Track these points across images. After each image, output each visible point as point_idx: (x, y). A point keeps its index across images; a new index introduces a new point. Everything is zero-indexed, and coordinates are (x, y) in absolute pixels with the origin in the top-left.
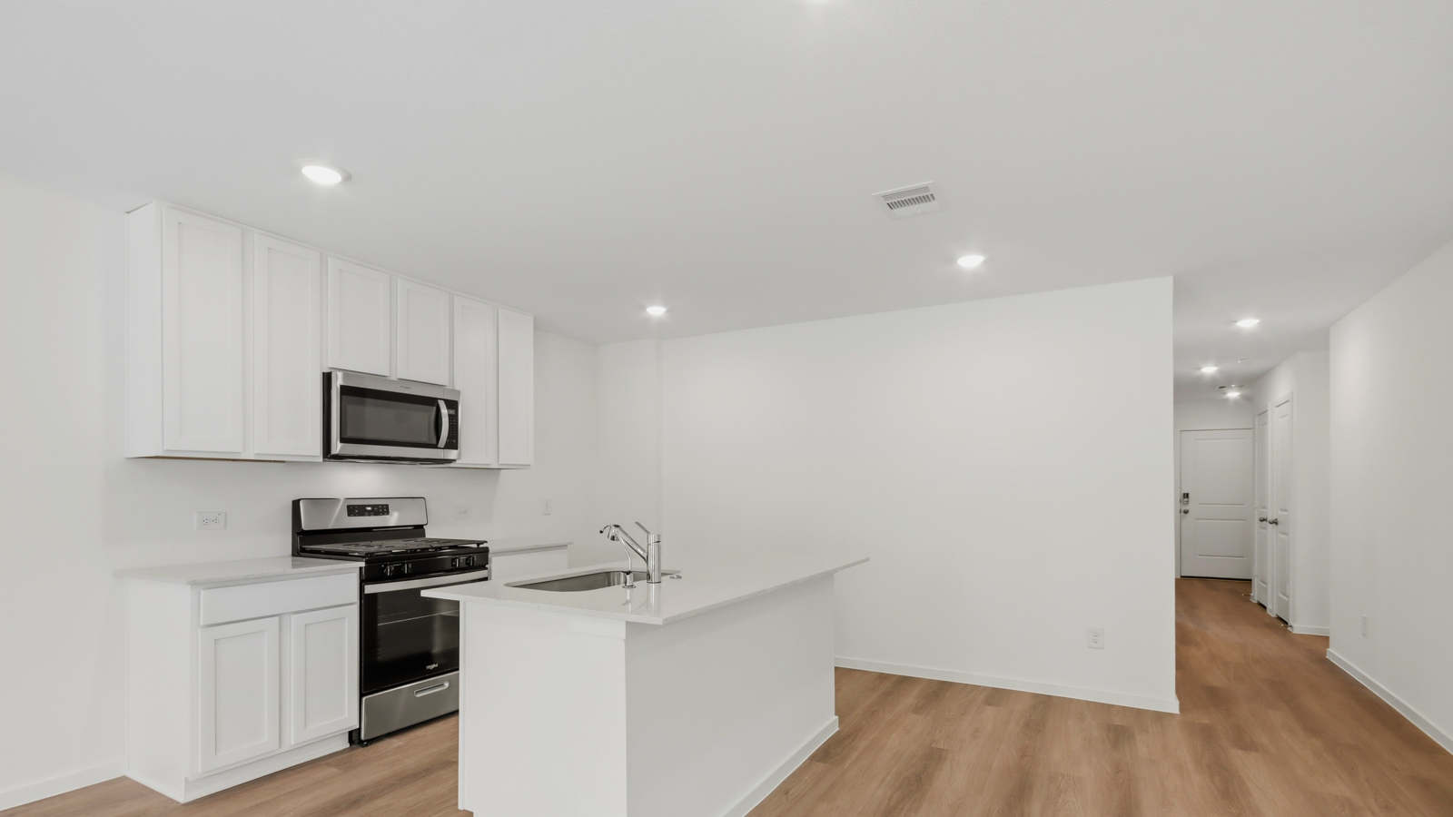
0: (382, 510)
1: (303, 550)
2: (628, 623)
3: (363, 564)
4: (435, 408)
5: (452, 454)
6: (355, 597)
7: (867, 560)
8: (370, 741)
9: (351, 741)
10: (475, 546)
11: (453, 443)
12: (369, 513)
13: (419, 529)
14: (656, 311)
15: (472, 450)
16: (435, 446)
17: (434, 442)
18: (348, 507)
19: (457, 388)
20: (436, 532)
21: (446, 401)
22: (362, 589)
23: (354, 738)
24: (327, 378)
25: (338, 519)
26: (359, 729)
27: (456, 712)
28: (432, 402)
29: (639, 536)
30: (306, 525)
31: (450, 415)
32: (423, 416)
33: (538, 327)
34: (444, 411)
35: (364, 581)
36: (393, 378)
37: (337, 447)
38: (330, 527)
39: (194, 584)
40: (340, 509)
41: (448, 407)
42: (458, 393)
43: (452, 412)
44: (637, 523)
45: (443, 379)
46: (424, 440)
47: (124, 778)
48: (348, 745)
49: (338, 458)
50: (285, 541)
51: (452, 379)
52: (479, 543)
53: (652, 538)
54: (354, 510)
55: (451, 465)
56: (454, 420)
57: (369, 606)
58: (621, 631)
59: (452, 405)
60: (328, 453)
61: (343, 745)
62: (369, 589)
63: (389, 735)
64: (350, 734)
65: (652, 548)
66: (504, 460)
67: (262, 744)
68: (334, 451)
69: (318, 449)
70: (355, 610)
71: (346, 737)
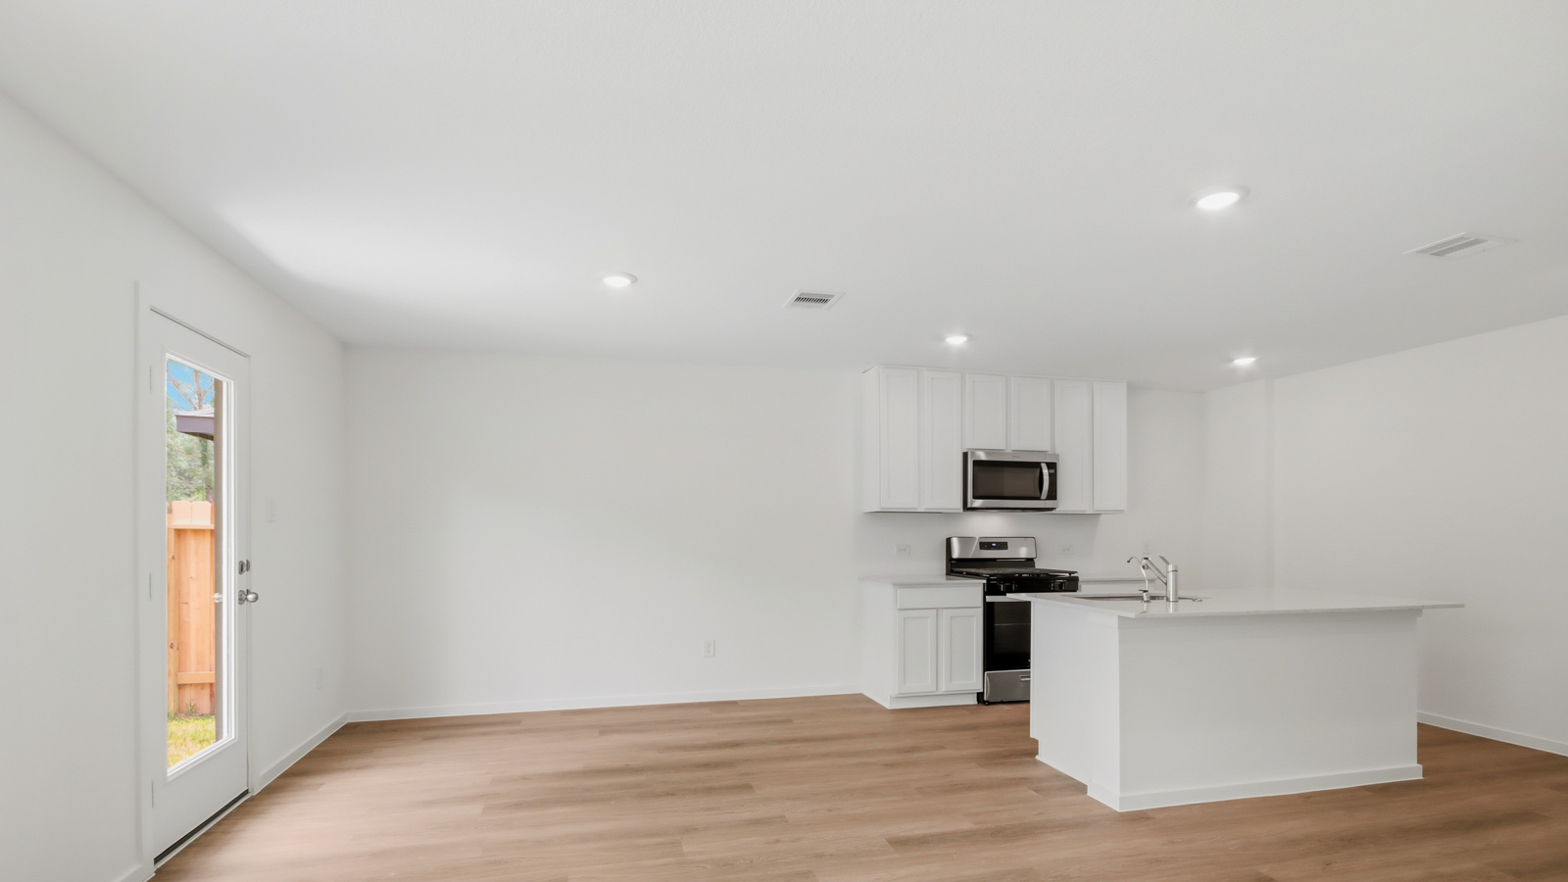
0: (1002, 546)
1: (952, 571)
3: (985, 581)
4: (1038, 470)
5: (1049, 504)
6: (980, 603)
8: (989, 703)
9: (978, 700)
10: (1068, 575)
11: (1053, 495)
12: (994, 548)
13: (1030, 561)
14: (1244, 362)
15: (1067, 501)
16: (1038, 499)
17: (1038, 494)
18: (981, 543)
19: (1057, 452)
20: (1041, 565)
21: (1048, 464)
22: (984, 599)
23: (980, 696)
24: (965, 455)
25: (974, 552)
26: (983, 693)
28: (1037, 465)
29: (1158, 563)
30: (955, 555)
31: (1050, 474)
32: (1031, 477)
33: (1133, 389)
34: (1045, 471)
35: (986, 594)
36: (1009, 451)
37: (972, 502)
38: (970, 557)
39: (896, 585)
40: (976, 544)
41: (1049, 469)
42: (1057, 455)
43: (1052, 471)
44: (1162, 558)
45: (1045, 446)
46: (1032, 495)
47: (861, 694)
48: (977, 703)
49: (973, 509)
50: (941, 565)
51: (1053, 445)
52: (1070, 573)
53: (1171, 568)
54: (985, 545)
55: (1053, 512)
56: (1053, 478)
57: (989, 609)
58: (1115, 622)
59: (1052, 466)
60: (966, 508)
61: (973, 701)
62: (989, 599)
63: (1002, 703)
64: (978, 694)
65: (1171, 576)
66: (1099, 506)
67: (926, 684)
68: (969, 506)
69: (960, 505)
70: (980, 612)
71: (976, 695)
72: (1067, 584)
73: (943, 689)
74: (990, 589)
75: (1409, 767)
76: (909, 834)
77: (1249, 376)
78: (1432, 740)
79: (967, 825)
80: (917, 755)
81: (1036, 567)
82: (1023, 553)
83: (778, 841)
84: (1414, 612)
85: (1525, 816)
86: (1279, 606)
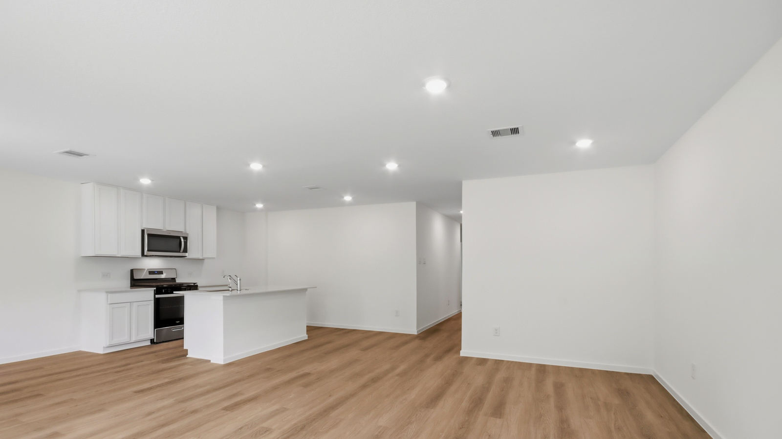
0: (160, 273)
1: (135, 285)
2: (224, 296)
3: (155, 289)
4: (179, 240)
5: (184, 254)
6: (153, 299)
7: (316, 287)
8: (157, 343)
9: (151, 343)
10: (192, 284)
11: (185, 251)
12: (156, 274)
13: (174, 279)
14: (259, 206)
15: (193, 253)
16: (179, 252)
17: (179, 250)
18: (149, 272)
19: (187, 232)
20: (178, 281)
21: (183, 237)
22: (155, 296)
23: (152, 341)
24: (143, 231)
25: (144, 275)
26: (154, 339)
27: (183, 338)
28: (179, 238)
29: (235, 278)
30: (136, 277)
31: (184, 242)
32: (176, 242)
33: (218, 209)
34: (182, 240)
35: (155, 294)
36: (165, 230)
37: (146, 253)
38: (142, 278)
39: (107, 292)
40: (146, 272)
41: (184, 239)
42: (188, 234)
44: (236, 275)
45: (182, 229)
48: (150, 344)
49: (146, 256)
50: (129, 282)
51: (185, 229)
52: (194, 284)
53: (239, 279)
54: (151, 273)
55: (185, 258)
56: (186, 243)
57: (157, 302)
58: (222, 298)
59: (186, 238)
60: (143, 254)
61: (149, 343)
62: (157, 296)
63: (163, 342)
64: (151, 340)
65: (239, 281)
66: (205, 256)
67: (125, 339)
68: (145, 254)
69: (139, 253)
70: (153, 302)
71: (150, 341)
72: (193, 287)
73: (133, 340)
74: (157, 292)
75: (304, 336)
76: (144, 388)
77: (261, 210)
78: (310, 329)
79: (167, 380)
80: (129, 367)
81: (177, 282)
82: (171, 275)
83: (76, 406)
84: (305, 290)
85: (329, 342)
86: (270, 289)
